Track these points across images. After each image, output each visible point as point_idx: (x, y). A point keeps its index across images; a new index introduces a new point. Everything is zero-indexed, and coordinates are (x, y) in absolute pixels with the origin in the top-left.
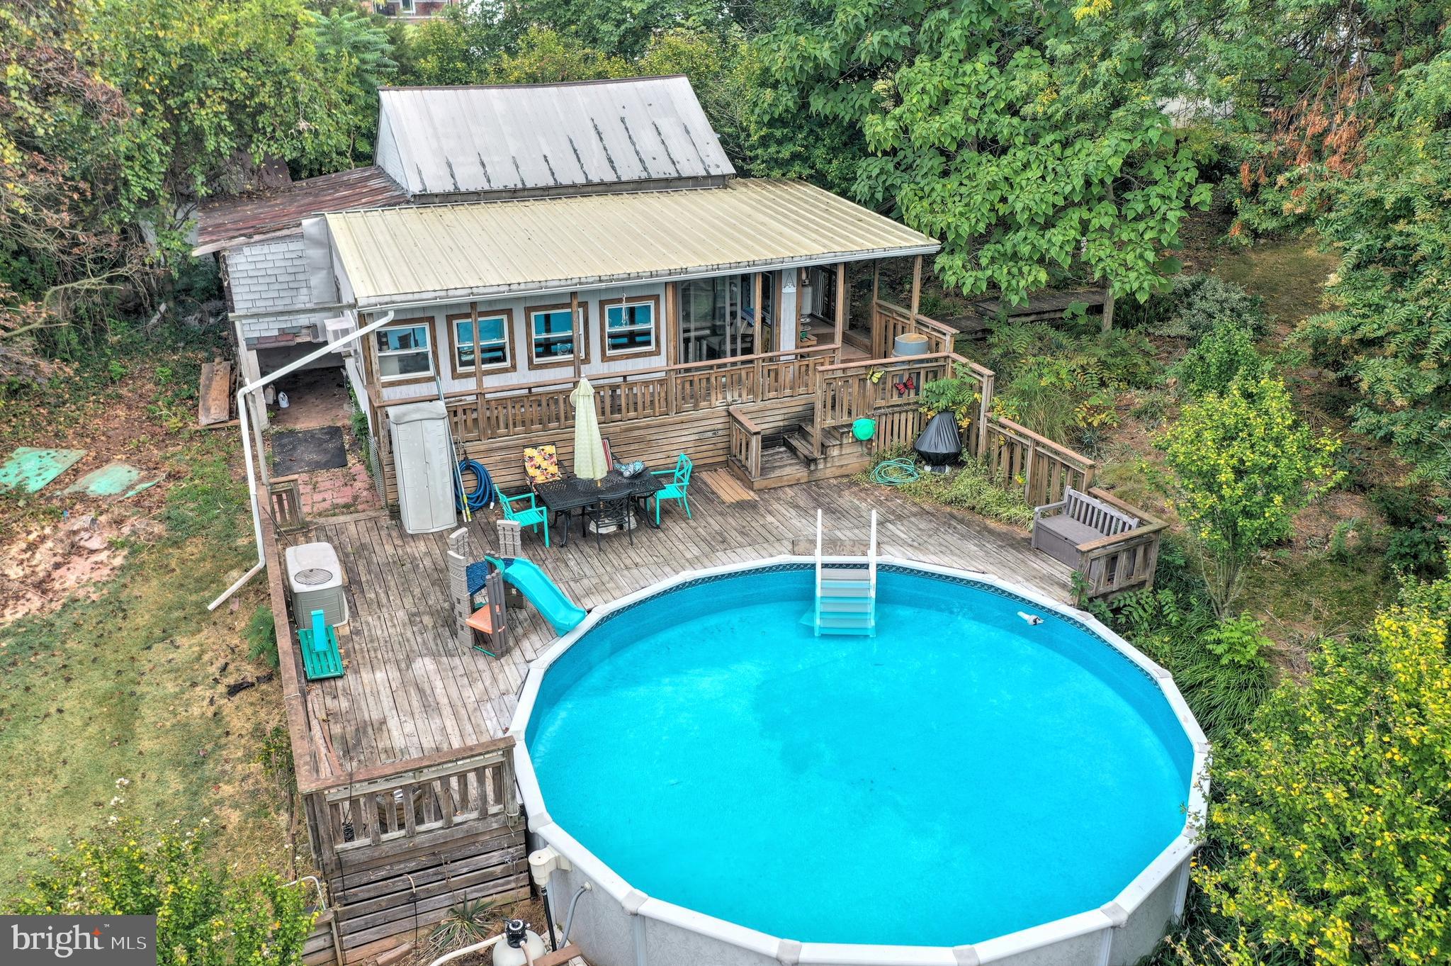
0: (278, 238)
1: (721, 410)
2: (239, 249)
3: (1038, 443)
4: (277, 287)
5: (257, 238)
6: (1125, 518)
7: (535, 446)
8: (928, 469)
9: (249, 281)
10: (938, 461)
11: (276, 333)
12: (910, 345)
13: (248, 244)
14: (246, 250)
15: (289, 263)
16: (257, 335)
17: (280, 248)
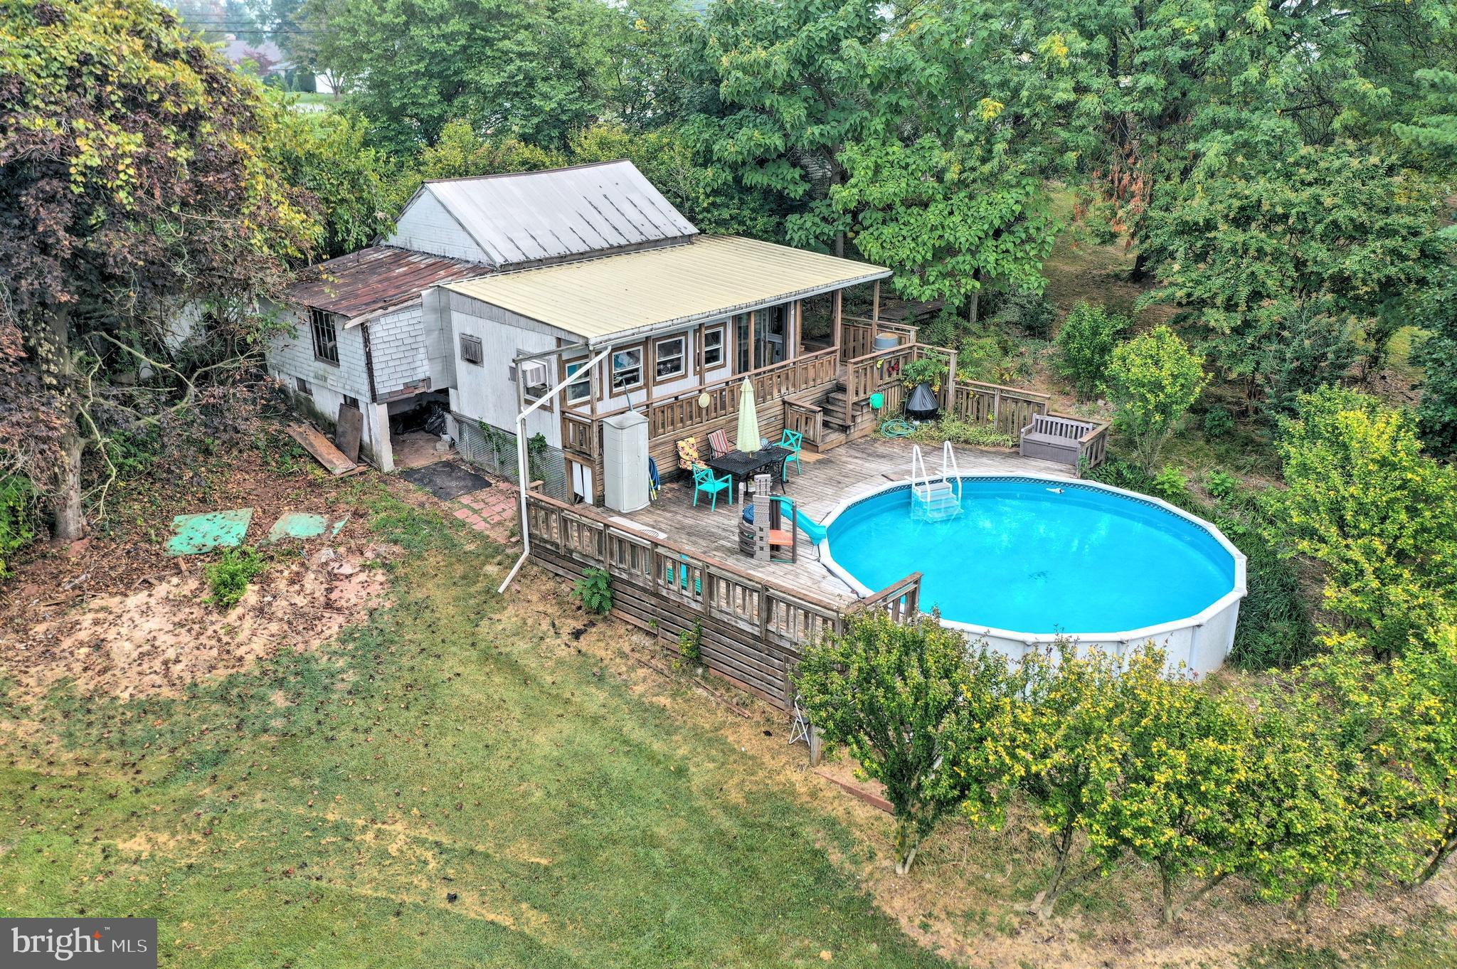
0: (407, 308)
1: (778, 400)
2: (377, 319)
3: (1002, 390)
4: (403, 348)
5: (391, 309)
6: (1083, 425)
7: (682, 439)
8: (917, 423)
9: (384, 346)
10: (923, 416)
11: (401, 387)
12: (887, 342)
13: (384, 315)
14: (382, 320)
15: (411, 328)
16: (388, 390)
17: (404, 316)
